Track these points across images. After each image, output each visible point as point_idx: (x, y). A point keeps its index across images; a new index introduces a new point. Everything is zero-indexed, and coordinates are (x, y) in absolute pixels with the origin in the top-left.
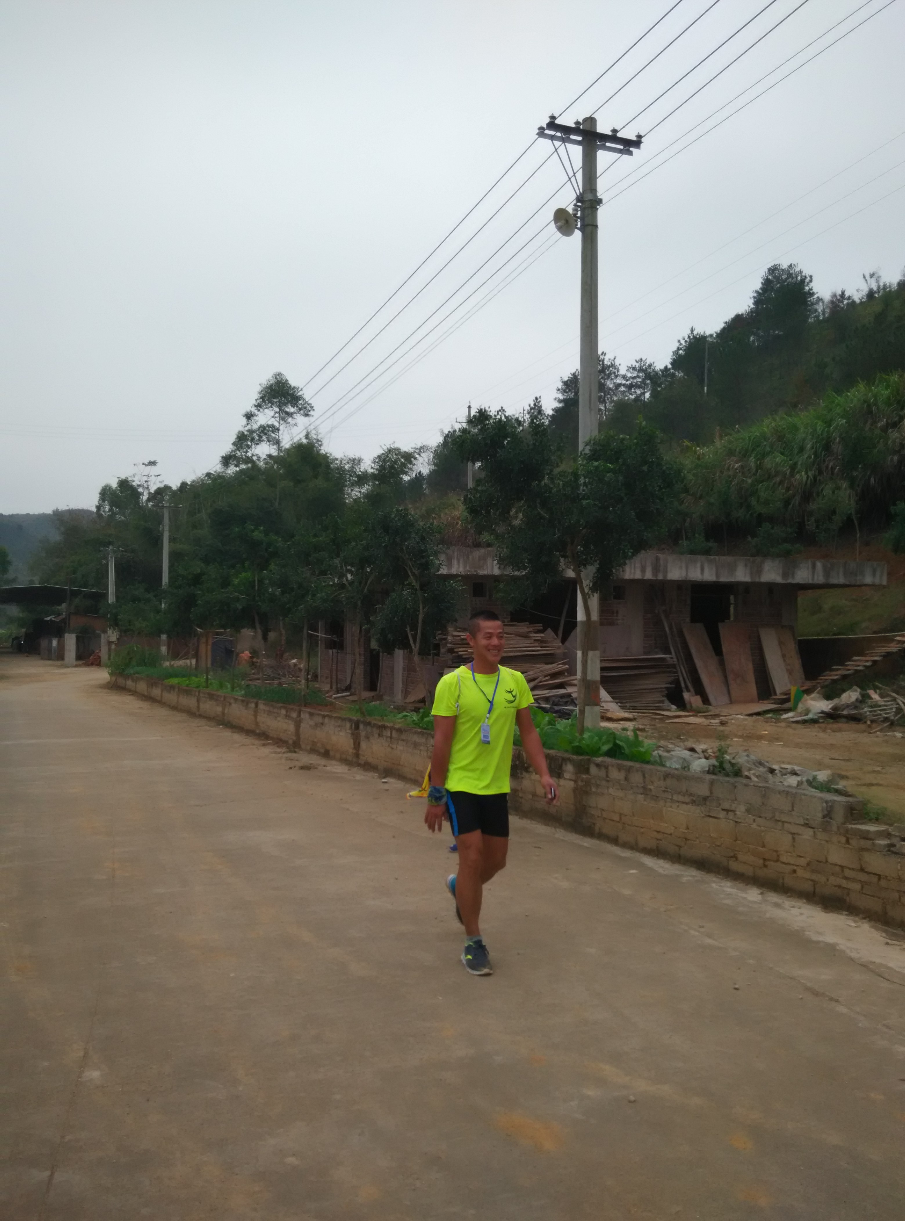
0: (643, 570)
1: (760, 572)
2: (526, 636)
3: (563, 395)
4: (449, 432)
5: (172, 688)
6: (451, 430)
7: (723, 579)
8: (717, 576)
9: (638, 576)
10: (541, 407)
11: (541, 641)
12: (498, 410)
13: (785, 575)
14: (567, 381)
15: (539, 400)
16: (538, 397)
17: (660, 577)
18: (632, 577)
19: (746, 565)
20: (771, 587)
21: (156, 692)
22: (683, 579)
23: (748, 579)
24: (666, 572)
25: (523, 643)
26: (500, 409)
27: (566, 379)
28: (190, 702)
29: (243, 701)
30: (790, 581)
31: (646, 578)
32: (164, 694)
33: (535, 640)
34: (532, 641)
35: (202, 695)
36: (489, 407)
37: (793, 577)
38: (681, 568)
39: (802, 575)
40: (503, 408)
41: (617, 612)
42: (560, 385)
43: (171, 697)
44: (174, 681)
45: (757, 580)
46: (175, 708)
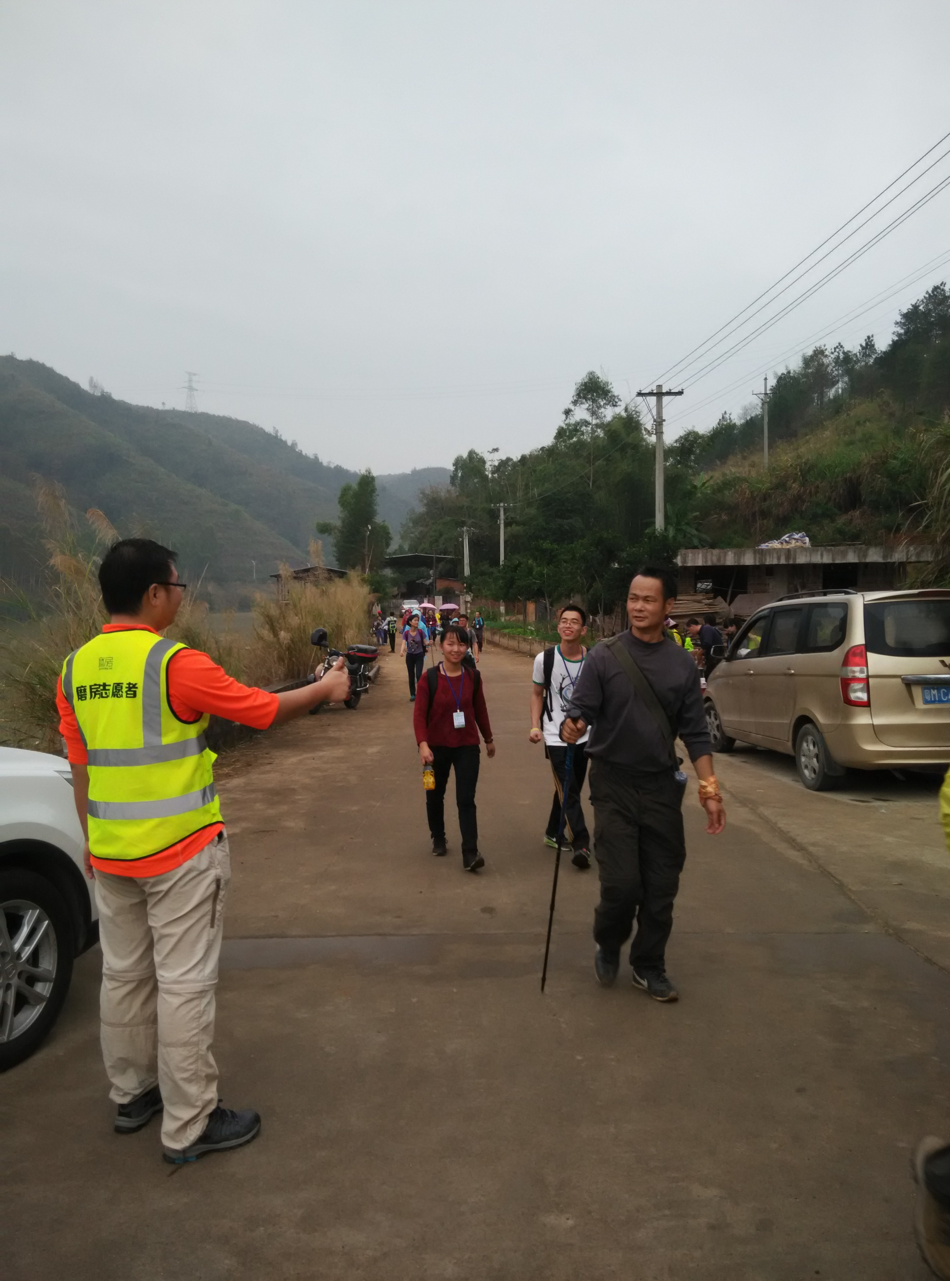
0: (779, 559)
1: (865, 556)
2: (699, 602)
3: (902, 328)
4: (783, 374)
5: (504, 635)
6: (785, 372)
7: (837, 561)
8: (833, 560)
9: (775, 562)
10: (873, 346)
11: (709, 605)
12: (835, 346)
13: (884, 557)
14: (907, 314)
15: (872, 338)
16: (871, 336)
17: (791, 562)
18: (771, 563)
19: (855, 552)
20: (874, 565)
21: (496, 638)
22: (808, 562)
23: (856, 561)
24: (795, 559)
25: (697, 606)
26: (838, 345)
27: (905, 311)
28: (513, 644)
29: (539, 642)
30: (889, 560)
31: (781, 563)
32: (501, 640)
33: (705, 604)
34: (703, 605)
35: (520, 639)
36: (825, 346)
37: (891, 558)
38: (806, 556)
39: (898, 556)
40: (841, 344)
41: (769, 585)
42: (899, 319)
43: (504, 641)
44: (507, 631)
45: (863, 561)
46: (506, 648)
